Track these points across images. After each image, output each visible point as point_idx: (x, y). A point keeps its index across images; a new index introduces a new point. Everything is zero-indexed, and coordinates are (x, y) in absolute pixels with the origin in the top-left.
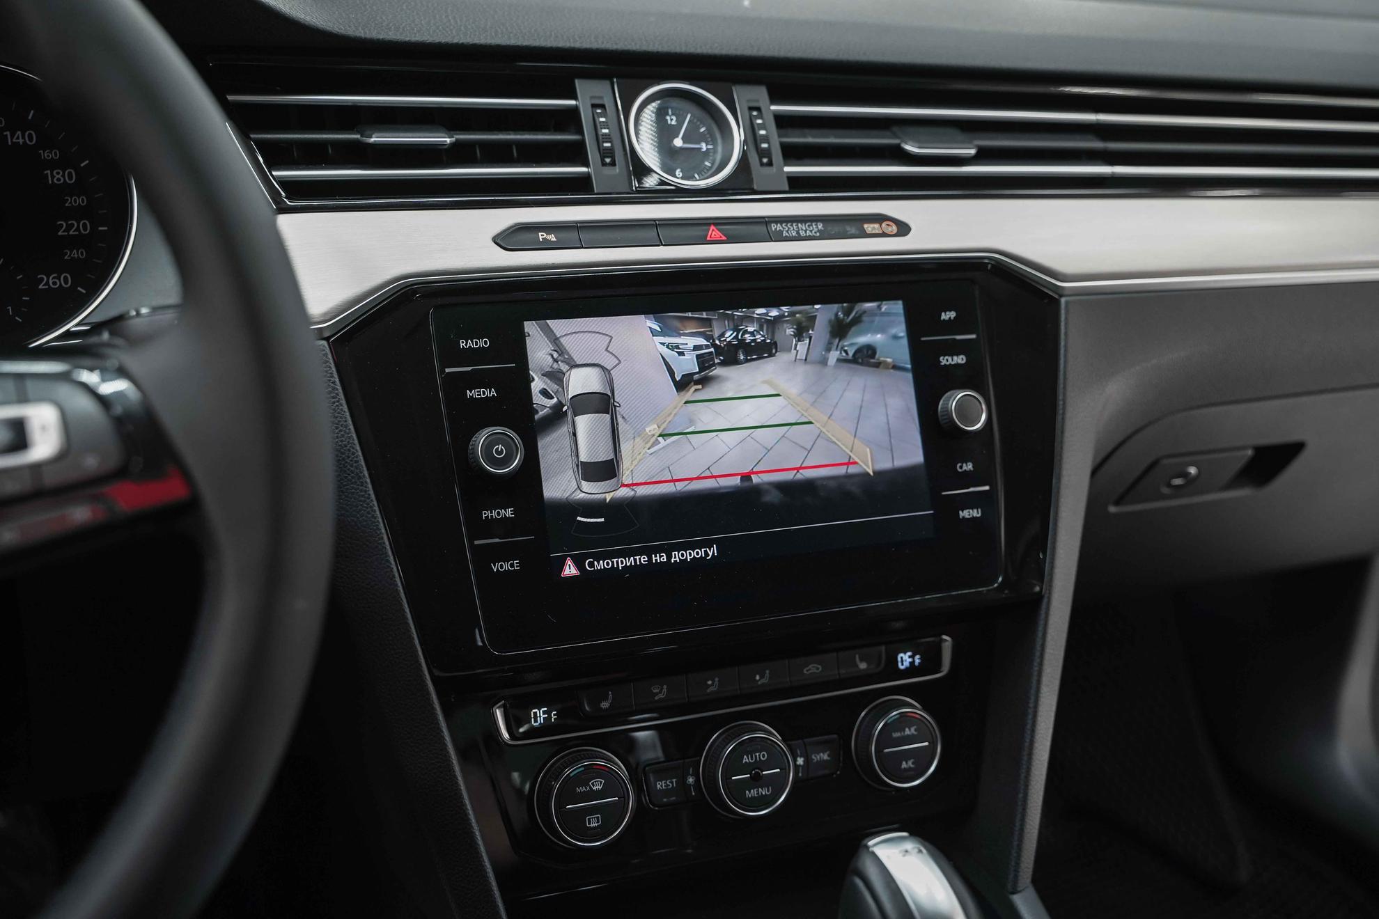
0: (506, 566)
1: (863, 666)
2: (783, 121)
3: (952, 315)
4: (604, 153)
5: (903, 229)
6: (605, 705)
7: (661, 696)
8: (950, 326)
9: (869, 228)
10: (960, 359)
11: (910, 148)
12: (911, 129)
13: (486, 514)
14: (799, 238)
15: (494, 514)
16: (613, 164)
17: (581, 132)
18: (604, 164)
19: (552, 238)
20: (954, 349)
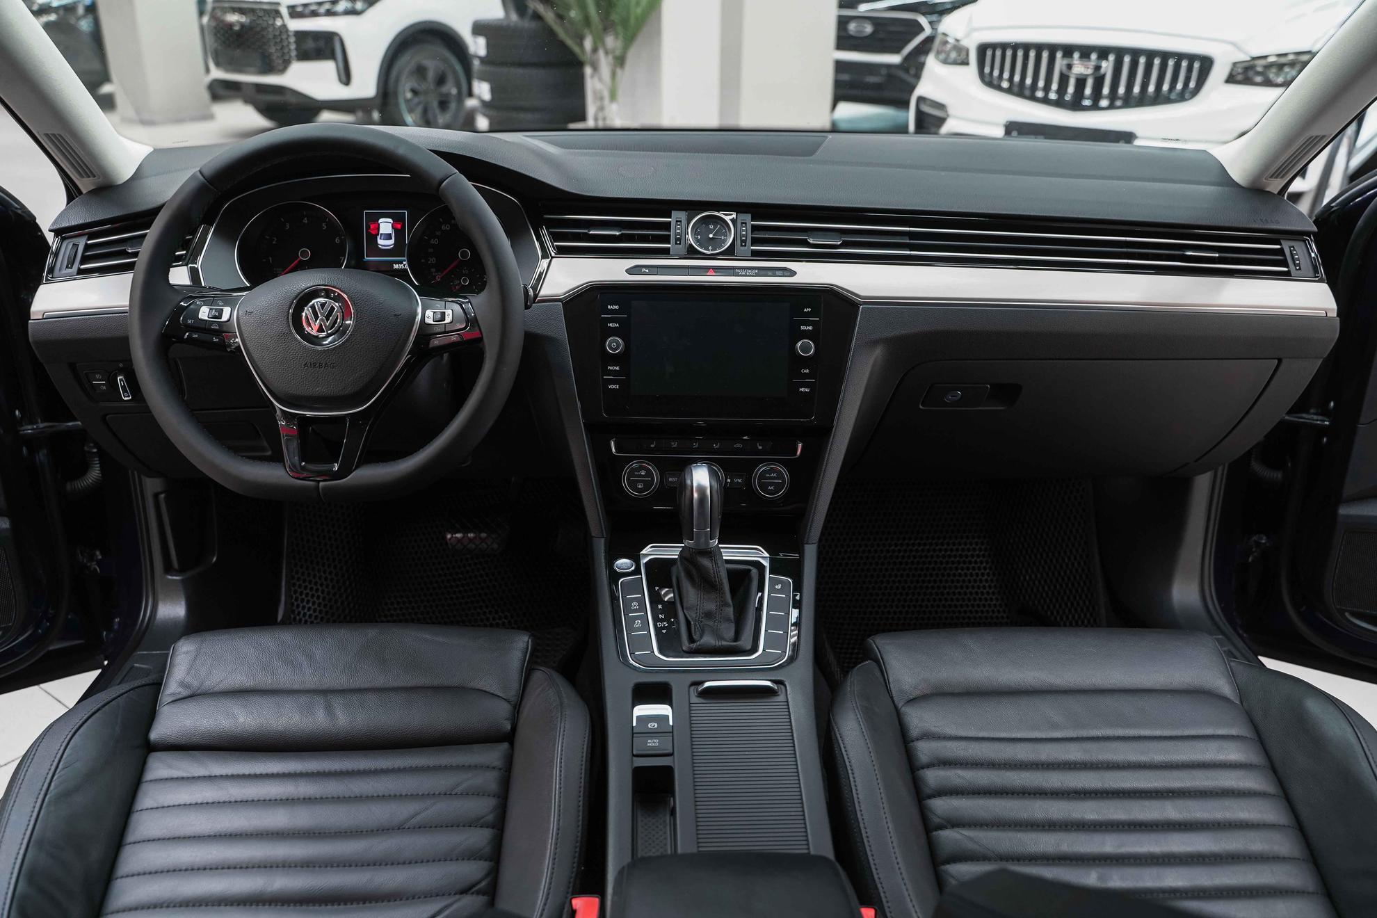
0: (614, 387)
1: (760, 448)
2: (754, 228)
3: (809, 310)
4: (677, 240)
5: (793, 273)
6: (652, 446)
7: (675, 446)
8: (808, 314)
9: (778, 273)
10: (810, 328)
11: (811, 241)
12: (816, 233)
13: (609, 368)
14: (746, 275)
15: (612, 368)
16: (680, 244)
17: (670, 231)
18: (676, 244)
19: (647, 271)
20: (807, 323)
